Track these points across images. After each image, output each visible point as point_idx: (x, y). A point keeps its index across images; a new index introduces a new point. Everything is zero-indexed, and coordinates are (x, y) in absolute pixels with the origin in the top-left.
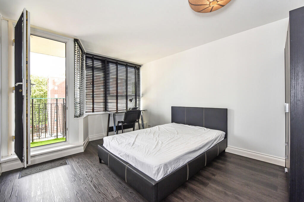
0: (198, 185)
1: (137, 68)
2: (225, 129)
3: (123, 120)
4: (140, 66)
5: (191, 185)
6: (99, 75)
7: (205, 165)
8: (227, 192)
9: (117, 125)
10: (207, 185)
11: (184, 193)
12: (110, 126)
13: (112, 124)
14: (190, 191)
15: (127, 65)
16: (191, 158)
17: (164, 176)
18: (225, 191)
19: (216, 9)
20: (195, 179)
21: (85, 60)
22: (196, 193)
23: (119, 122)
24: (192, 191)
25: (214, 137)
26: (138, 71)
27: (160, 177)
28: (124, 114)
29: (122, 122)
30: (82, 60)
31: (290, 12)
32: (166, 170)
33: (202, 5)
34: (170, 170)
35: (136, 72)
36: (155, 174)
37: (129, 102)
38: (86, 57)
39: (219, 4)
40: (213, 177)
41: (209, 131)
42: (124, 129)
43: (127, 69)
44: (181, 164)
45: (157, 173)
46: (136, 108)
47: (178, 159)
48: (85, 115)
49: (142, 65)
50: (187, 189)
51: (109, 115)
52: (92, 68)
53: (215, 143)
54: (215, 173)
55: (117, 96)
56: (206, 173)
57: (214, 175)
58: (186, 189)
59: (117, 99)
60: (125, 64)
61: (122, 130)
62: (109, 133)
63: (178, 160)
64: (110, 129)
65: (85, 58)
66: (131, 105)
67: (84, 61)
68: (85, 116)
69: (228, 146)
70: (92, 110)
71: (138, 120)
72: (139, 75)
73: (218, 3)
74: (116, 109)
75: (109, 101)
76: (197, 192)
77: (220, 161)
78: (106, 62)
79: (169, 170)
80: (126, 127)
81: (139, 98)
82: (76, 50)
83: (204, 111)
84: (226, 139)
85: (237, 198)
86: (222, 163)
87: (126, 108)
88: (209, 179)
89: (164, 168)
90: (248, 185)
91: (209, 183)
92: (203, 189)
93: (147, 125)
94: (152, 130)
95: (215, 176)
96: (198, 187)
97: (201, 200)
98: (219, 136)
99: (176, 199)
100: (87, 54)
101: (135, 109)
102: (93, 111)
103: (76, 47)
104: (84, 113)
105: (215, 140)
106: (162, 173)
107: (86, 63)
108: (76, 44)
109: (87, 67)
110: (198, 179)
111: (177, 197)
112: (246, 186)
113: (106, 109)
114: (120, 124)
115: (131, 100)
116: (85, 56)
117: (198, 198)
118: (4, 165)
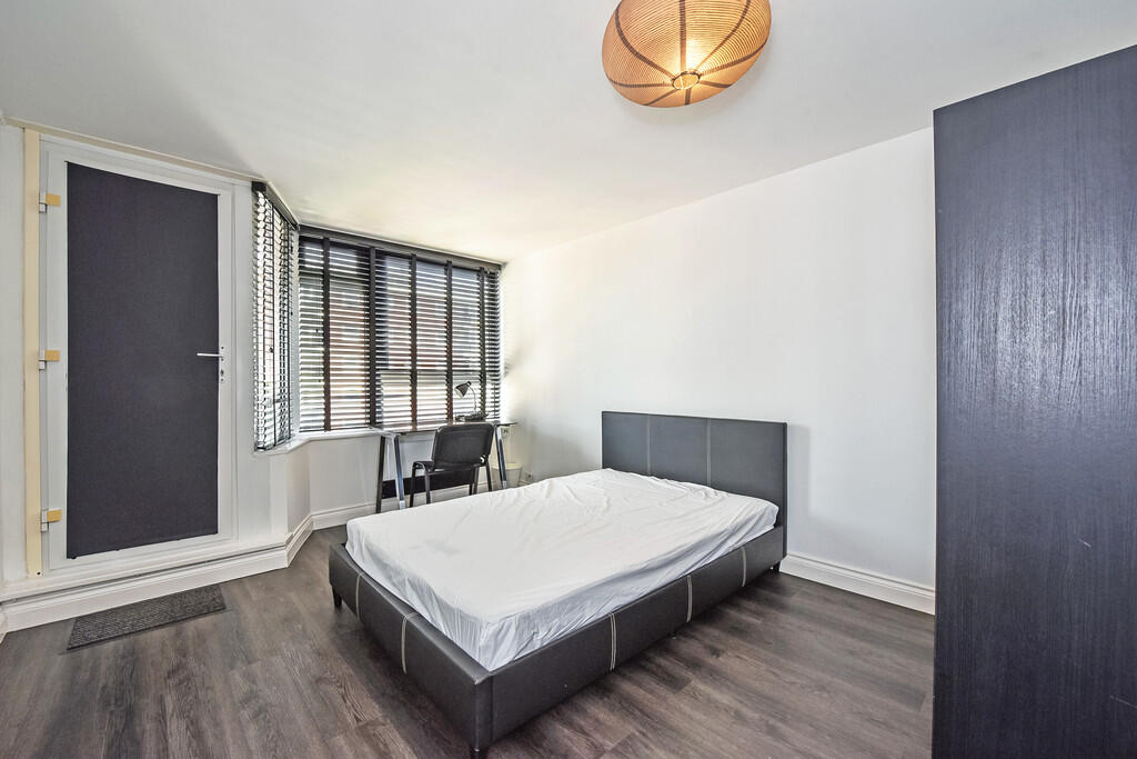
0: (653, 685)
1: (488, 272)
2: (779, 496)
3: (429, 459)
4: (499, 267)
5: (627, 687)
6: (349, 300)
7: (689, 619)
8: (744, 710)
9: (410, 476)
10: (680, 688)
11: (598, 710)
12: (386, 478)
13: (390, 474)
14: (619, 706)
15: (449, 263)
16: (626, 595)
17: (521, 656)
18: (739, 706)
19: (703, 97)
20: (649, 665)
21: (296, 249)
22: (637, 713)
23: (416, 466)
24: (626, 705)
25: (728, 524)
26: (492, 286)
27: (504, 657)
28: (433, 437)
29: (427, 465)
30: (286, 251)
31: (935, 112)
32: (526, 637)
33: (649, 85)
34: (543, 637)
35: (482, 289)
36: (487, 647)
37: (456, 395)
38: (303, 240)
39: (706, 83)
40: (711, 660)
41: (723, 499)
42: (434, 487)
43: (449, 280)
44: (589, 615)
45: (492, 644)
46: (481, 417)
47: (576, 600)
48: (299, 438)
49: (505, 264)
50: (608, 697)
51: (383, 439)
52: (323, 276)
53: (731, 544)
54: (721, 647)
55: (414, 375)
56: (691, 647)
57: (716, 652)
58: (606, 699)
59: (414, 383)
60: (443, 260)
61: (425, 494)
62: (385, 503)
63: (578, 603)
64: (387, 490)
65: (295, 244)
66: (466, 405)
67: (295, 255)
68: (294, 444)
69: (788, 551)
70: (323, 424)
71: (486, 459)
72: (494, 297)
73: (702, 79)
74: (410, 419)
75: (386, 390)
76: (641, 711)
77: (752, 605)
78: (372, 254)
79: (541, 635)
80: (439, 482)
81: (496, 381)
82: (259, 221)
83: (709, 428)
84: (782, 528)
85: (772, 731)
86: (755, 613)
87: (446, 416)
88: (695, 665)
89: (517, 629)
90: (822, 688)
91: (689, 681)
92: (665, 699)
93: (524, 476)
94: (523, 493)
95: (718, 656)
96: (651, 692)
97: (650, 735)
98: (750, 519)
99: (566, 731)
100: (304, 228)
101: (478, 420)
102: (327, 427)
103: (261, 210)
104: (295, 431)
105: (732, 534)
106: (511, 645)
107: (300, 262)
108: (262, 201)
109: (305, 273)
110: (659, 666)
111: (570, 724)
112: (816, 692)
113: (373, 420)
114: (421, 473)
115: (463, 389)
116: (295, 238)
117: (641, 729)
118: (13, 609)
